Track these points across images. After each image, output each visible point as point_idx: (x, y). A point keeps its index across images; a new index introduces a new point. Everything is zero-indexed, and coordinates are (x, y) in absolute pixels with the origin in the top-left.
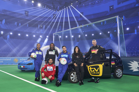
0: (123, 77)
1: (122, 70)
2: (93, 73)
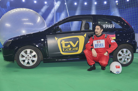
0: (135, 63)
1: (133, 51)
2: (67, 49)
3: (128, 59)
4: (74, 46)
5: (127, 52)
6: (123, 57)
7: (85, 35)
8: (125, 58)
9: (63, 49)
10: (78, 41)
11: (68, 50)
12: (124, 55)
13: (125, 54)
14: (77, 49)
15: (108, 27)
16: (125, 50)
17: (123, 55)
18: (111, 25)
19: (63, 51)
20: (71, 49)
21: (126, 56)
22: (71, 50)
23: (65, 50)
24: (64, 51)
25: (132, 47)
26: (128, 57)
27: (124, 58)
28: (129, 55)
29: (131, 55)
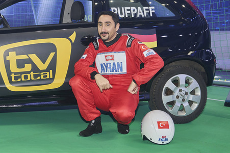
2: (23, 76)
3: (191, 103)
4: (42, 66)
5: (187, 82)
6: (178, 97)
7: (73, 37)
8: (183, 100)
9: (13, 76)
10: (52, 54)
11: (26, 77)
12: (180, 91)
13: (183, 88)
14: (49, 75)
15: (136, 15)
16: (182, 78)
17: (177, 93)
18: (145, 8)
19: (11, 82)
20: (35, 76)
21: (186, 94)
22: (33, 78)
23: (16, 78)
24: (13, 80)
25: (203, 70)
26: (191, 97)
27: (180, 99)
28: (193, 93)
29: (198, 93)
